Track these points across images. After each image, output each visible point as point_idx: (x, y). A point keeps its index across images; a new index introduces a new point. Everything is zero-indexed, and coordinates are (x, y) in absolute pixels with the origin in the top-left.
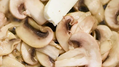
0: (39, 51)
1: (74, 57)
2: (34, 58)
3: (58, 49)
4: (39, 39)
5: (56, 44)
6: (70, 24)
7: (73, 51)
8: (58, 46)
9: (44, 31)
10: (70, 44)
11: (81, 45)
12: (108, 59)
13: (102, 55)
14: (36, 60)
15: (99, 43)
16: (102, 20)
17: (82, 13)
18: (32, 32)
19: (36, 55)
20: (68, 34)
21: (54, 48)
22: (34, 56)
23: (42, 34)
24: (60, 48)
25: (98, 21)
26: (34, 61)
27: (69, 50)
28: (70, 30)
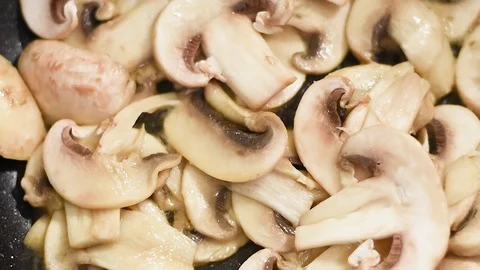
0: (244, 193)
1: (359, 209)
2: (227, 216)
3: (304, 186)
4: (241, 153)
5: (296, 172)
6: (342, 104)
7: (358, 190)
8: (303, 179)
9: (257, 128)
10: (343, 169)
11: (379, 171)
12: (472, 221)
13: (452, 206)
14: (232, 223)
15: (442, 164)
16: (447, 90)
17: (384, 68)
18: (218, 129)
19: (231, 205)
20: (336, 135)
21: (292, 183)
22: (226, 211)
23: (251, 137)
24: (311, 184)
25: (436, 95)
26: (225, 225)
27: (341, 187)
28: (343, 125)
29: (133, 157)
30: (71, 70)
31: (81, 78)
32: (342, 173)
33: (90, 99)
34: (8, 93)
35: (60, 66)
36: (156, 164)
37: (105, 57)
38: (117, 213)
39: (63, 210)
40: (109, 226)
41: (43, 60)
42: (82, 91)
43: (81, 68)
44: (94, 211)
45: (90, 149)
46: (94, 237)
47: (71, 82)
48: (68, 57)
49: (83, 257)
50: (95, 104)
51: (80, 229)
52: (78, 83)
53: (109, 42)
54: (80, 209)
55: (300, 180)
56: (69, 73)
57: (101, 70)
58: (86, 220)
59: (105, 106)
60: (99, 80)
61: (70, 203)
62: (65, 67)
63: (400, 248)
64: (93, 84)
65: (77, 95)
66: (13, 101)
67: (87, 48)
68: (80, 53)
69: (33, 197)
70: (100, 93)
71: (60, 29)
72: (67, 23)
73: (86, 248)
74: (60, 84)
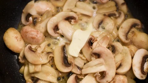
1: (95, 65)
3: (84, 60)
6: (92, 41)
7: (95, 61)
10: (92, 56)
11: (101, 57)
12: (121, 67)
13: (116, 63)
15: (114, 55)
27: (91, 60)
28: (92, 46)
29: (44, 53)
30: (31, 33)
31: (33, 35)
32: (92, 57)
33: (35, 40)
34: (16, 38)
35: (28, 32)
36: (49, 55)
37: (39, 30)
38: (41, 66)
39: (28, 64)
40: (38, 68)
41: (24, 30)
42: (33, 38)
43: (33, 33)
44: (35, 65)
45: (35, 51)
46: (35, 71)
47: (31, 36)
48: (30, 30)
49: (33, 75)
50: (36, 41)
51: (32, 69)
52: (32, 36)
53: (40, 27)
54: (32, 64)
55: (82, 58)
56: (30, 34)
57: (38, 34)
58: (33, 67)
59: (38, 42)
60: (37, 36)
61: (30, 63)
62: (29, 32)
63: (105, 74)
64: (35, 37)
65: (32, 39)
66: (18, 40)
67: (34, 28)
68: (33, 29)
69: (21, 61)
70: (37, 39)
71: (28, 23)
72: (30, 22)
73: (34, 73)
74: (28, 36)
